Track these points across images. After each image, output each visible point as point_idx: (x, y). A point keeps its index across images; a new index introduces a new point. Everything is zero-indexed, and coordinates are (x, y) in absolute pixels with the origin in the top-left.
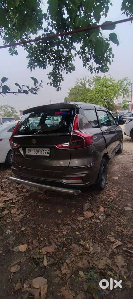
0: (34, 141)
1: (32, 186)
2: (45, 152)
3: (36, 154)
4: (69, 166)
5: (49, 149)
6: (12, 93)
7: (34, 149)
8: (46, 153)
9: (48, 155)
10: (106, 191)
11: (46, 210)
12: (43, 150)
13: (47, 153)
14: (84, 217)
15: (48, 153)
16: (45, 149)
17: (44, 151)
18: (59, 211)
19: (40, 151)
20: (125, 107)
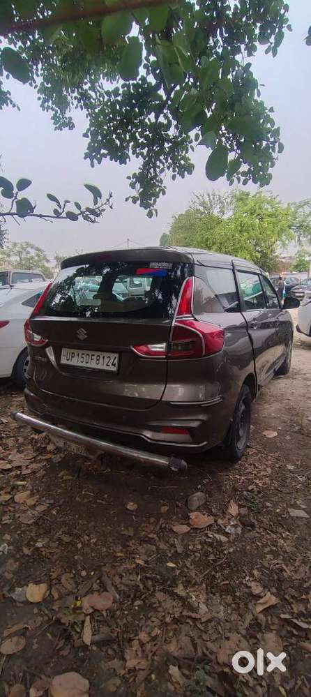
0: (82, 334)
1: (69, 440)
2: (106, 360)
3: (84, 365)
4: (161, 398)
5: (117, 355)
6: (41, 216)
7: (81, 352)
8: (110, 364)
9: (114, 369)
10: (246, 464)
11: (98, 501)
12: (102, 357)
13: (112, 365)
14: (189, 525)
15: (115, 365)
16: (107, 355)
17: (104, 358)
18: (131, 506)
19: (94, 357)
20: (301, 267)
